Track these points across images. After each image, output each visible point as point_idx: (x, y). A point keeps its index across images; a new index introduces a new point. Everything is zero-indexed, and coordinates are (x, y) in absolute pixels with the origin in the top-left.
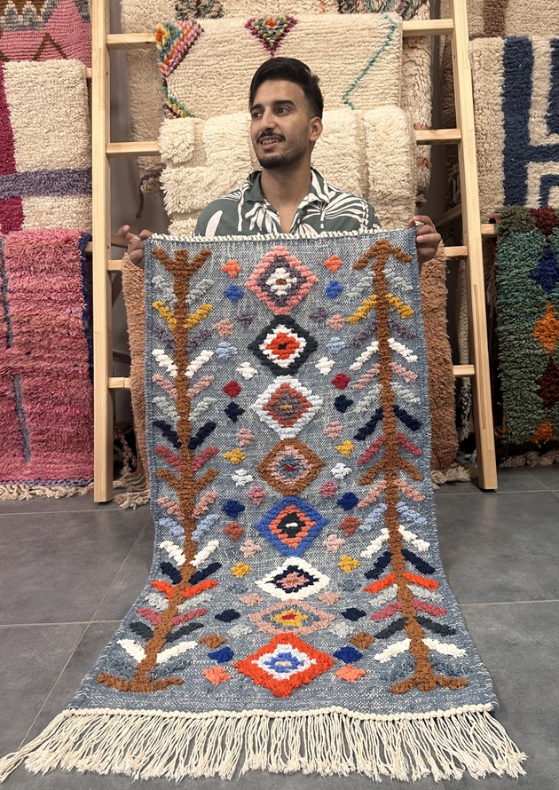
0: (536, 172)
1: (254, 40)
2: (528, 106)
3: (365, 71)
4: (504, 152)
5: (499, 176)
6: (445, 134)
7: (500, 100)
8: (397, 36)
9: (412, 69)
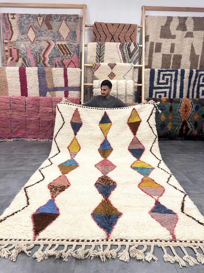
0: (154, 91)
1: (109, 67)
2: (154, 80)
3: (127, 73)
4: (149, 88)
5: (148, 92)
6: (140, 85)
7: (149, 79)
8: (133, 67)
9: (135, 72)
